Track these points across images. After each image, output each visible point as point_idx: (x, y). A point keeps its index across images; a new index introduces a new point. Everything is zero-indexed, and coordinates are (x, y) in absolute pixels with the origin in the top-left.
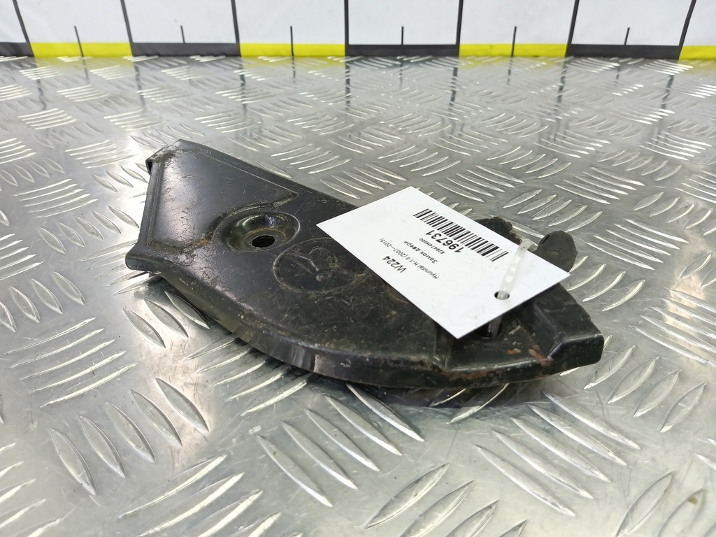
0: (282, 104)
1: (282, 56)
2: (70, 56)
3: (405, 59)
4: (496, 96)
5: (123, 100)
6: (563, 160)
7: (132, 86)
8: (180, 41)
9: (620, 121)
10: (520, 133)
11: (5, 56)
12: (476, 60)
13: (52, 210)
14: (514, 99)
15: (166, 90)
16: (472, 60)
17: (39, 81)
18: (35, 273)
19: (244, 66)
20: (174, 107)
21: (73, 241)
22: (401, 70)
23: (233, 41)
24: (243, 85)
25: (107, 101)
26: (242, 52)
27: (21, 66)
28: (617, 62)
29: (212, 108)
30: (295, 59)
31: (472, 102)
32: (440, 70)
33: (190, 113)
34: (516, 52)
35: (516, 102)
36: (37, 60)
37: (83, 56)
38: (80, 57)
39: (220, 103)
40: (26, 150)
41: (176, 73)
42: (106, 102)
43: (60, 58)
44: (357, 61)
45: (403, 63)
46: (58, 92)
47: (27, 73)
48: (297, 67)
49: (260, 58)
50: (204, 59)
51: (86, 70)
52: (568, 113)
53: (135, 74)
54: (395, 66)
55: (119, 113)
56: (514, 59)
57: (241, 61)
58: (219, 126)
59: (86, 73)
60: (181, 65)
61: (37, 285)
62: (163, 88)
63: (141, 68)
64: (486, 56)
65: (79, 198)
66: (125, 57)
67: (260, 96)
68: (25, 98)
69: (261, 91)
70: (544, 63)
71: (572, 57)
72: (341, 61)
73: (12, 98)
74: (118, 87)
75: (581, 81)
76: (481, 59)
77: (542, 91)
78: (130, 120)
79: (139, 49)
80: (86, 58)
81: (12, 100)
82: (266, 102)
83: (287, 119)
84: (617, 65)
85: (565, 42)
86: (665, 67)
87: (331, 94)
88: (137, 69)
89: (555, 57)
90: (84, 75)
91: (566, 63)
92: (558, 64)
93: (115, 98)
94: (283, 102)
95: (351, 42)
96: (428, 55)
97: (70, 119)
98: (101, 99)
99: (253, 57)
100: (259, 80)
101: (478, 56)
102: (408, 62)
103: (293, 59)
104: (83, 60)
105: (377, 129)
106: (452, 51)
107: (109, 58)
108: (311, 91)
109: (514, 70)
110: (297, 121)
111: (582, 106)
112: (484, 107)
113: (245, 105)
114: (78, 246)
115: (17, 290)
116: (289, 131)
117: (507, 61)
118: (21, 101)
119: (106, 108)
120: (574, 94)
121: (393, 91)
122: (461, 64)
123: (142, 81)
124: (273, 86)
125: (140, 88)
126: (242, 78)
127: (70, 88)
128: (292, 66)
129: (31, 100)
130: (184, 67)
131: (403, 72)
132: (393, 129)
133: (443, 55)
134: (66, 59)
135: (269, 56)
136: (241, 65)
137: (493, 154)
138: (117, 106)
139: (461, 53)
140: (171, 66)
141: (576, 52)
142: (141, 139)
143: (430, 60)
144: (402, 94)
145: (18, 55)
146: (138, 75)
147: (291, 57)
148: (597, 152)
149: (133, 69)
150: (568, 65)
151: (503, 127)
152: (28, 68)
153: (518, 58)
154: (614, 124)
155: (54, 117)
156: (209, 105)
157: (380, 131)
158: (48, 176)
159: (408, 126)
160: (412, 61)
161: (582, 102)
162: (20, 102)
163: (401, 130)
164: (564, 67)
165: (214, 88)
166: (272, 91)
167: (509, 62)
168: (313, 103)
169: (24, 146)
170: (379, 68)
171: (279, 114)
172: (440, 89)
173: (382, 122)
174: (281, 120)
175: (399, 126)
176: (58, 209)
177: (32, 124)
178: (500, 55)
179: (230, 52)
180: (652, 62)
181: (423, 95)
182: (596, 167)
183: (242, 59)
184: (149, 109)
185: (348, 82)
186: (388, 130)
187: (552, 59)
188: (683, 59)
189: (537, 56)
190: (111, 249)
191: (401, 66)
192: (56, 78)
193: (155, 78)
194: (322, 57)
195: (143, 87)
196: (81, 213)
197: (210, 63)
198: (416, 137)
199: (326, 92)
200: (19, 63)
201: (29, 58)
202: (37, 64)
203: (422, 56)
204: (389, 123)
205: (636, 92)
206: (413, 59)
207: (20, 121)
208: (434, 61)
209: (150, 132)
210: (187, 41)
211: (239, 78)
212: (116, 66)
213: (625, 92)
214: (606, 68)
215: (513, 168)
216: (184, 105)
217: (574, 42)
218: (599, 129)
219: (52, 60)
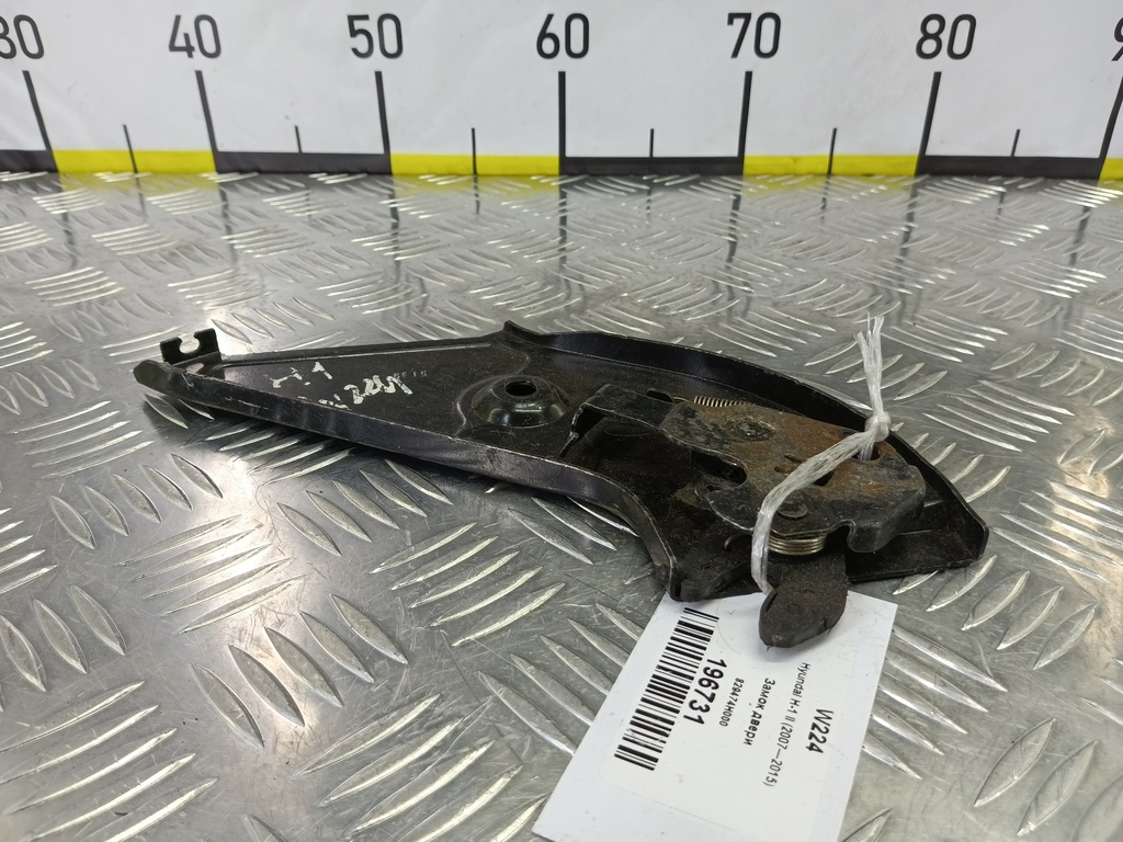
0: (460, 261)
1: (459, 175)
2: (115, 172)
3: (655, 181)
4: (810, 248)
5: (200, 254)
6: (932, 366)
7: (217, 227)
8: (295, 149)
9: (1018, 293)
10: (856, 315)
11: (13, 171)
12: (770, 181)
13: (76, 462)
14: (839, 253)
15: (272, 235)
16: (764, 182)
17: (65, 217)
18: (41, 590)
19: (397, 194)
20: (284, 267)
21: (107, 523)
22: (649, 201)
23: (380, 150)
24: (395, 226)
25: (173, 254)
26: (395, 169)
27: (35, 188)
28: (1000, 184)
29: (346, 267)
30: (479, 179)
31: (770, 258)
32: (713, 198)
33: (311, 277)
34: (835, 169)
35: (843, 257)
36: (62, 178)
37: (136, 171)
38: (131, 173)
39: (360, 258)
40: (36, 345)
41: (284, 204)
42: (171, 257)
43: (99, 174)
44: (580, 183)
45: (653, 187)
46: (94, 236)
47: (45, 203)
48: (481, 195)
49: (422, 177)
50: (332, 180)
51: (141, 195)
52: (932, 279)
53: (219, 205)
54: (640, 191)
55: (193, 276)
56: (832, 181)
57: (391, 183)
58: (358, 302)
59: (142, 203)
60: (294, 189)
61: (44, 614)
62: (266, 232)
63: (229, 194)
64: (785, 175)
65: (120, 439)
66: (205, 175)
67: (425, 247)
68: (39, 247)
69: (426, 237)
70: (881, 187)
71: (927, 176)
72: (554, 184)
73: (18, 247)
74: (193, 228)
75: (946, 219)
76: (778, 179)
77: (884, 237)
78: (210, 289)
79: (227, 162)
80: (141, 175)
81: (19, 251)
82: (434, 258)
83: (469, 288)
84: (1000, 189)
85: (916, 152)
86: (1077, 193)
87: (540, 244)
88: (224, 196)
89: (900, 175)
90: (137, 206)
91: (916, 186)
92: (905, 188)
93: (186, 249)
94: (462, 257)
95: (570, 153)
96: (693, 173)
97: (113, 287)
98: (163, 250)
99: (412, 176)
100: (421, 217)
101: (774, 175)
102: (661, 185)
103: (476, 181)
104: (137, 179)
105: (617, 308)
106: (732, 167)
107: (177, 176)
108: (506, 237)
109: (835, 199)
110: (485, 293)
111: (952, 265)
112: (790, 267)
113: (398, 263)
114: (117, 534)
115: (8, 624)
116: (473, 312)
117: (821, 182)
118: (33, 254)
119: (171, 267)
120: (937, 244)
121: (640, 238)
122: (748, 189)
123: (233, 219)
124: (444, 229)
125: (229, 230)
126: (394, 213)
127: (114, 230)
128: (473, 192)
129: (50, 251)
130: (299, 194)
131: (653, 205)
132: (643, 307)
133: (718, 174)
134: (109, 178)
135: (438, 175)
136: (392, 190)
137: (814, 354)
138: (190, 263)
139: (746, 170)
140: (279, 191)
141: (933, 168)
142: (229, 326)
143: (696, 182)
144: (655, 242)
145: (32, 170)
146: (226, 207)
147: (471, 177)
148: (987, 351)
149: (218, 197)
150: (920, 191)
151: (827, 304)
152: (46, 193)
153: (838, 178)
154: (1008, 298)
155: (87, 283)
156: (342, 262)
157: (623, 310)
158: (70, 395)
159: (668, 302)
160: (667, 184)
161: (951, 257)
162: (31, 255)
163: (658, 310)
164: (914, 195)
165: (350, 231)
166: (445, 237)
167: (824, 185)
168: (512, 259)
169: (33, 337)
170: (616, 195)
171: (456, 279)
172: (717, 234)
173: (625, 295)
174: (460, 290)
175: (654, 302)
176: (85, 459)
177: (48, 295)
178: (809, 174)
179: (374, 168)
180: (1058, 185)
181: (688, 245)
182: (989, 380)
183: (394, 179)
184: (243, 270)
185: (563, 220)
186: (636, 310)
187: (894, 180)
188: (1106, 179)
189: (869, 175)
190: (173, 539)
191: (649, 193)
192: (92, 212)
193: (252, 212)
194: (522, 177)
195: (234, 229)
196: (124, 467)
197: (341, 186)
198: (683, 321)
199: (531, 238)
200: (31, 184)
201: (50, 175)
202: (63, 186)
203: (684, 175)
204: (637, 296)
205: (1038, 239)
206: (670, 181)
207: (30, 292)
208: (703, 184)
209: (244, 312)
210: (306, 149)
211: (388, 213)
212: (190, 191)
213: (1021, 240)
214: (985, 196)
215: (851, 381)
216: (300, 262)
217: (930, 151)
218: (987, 308)
219: (86, 178)
